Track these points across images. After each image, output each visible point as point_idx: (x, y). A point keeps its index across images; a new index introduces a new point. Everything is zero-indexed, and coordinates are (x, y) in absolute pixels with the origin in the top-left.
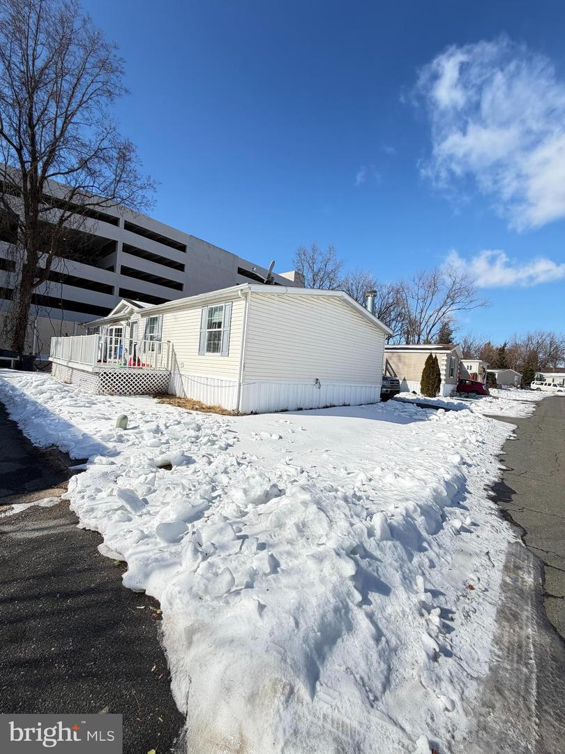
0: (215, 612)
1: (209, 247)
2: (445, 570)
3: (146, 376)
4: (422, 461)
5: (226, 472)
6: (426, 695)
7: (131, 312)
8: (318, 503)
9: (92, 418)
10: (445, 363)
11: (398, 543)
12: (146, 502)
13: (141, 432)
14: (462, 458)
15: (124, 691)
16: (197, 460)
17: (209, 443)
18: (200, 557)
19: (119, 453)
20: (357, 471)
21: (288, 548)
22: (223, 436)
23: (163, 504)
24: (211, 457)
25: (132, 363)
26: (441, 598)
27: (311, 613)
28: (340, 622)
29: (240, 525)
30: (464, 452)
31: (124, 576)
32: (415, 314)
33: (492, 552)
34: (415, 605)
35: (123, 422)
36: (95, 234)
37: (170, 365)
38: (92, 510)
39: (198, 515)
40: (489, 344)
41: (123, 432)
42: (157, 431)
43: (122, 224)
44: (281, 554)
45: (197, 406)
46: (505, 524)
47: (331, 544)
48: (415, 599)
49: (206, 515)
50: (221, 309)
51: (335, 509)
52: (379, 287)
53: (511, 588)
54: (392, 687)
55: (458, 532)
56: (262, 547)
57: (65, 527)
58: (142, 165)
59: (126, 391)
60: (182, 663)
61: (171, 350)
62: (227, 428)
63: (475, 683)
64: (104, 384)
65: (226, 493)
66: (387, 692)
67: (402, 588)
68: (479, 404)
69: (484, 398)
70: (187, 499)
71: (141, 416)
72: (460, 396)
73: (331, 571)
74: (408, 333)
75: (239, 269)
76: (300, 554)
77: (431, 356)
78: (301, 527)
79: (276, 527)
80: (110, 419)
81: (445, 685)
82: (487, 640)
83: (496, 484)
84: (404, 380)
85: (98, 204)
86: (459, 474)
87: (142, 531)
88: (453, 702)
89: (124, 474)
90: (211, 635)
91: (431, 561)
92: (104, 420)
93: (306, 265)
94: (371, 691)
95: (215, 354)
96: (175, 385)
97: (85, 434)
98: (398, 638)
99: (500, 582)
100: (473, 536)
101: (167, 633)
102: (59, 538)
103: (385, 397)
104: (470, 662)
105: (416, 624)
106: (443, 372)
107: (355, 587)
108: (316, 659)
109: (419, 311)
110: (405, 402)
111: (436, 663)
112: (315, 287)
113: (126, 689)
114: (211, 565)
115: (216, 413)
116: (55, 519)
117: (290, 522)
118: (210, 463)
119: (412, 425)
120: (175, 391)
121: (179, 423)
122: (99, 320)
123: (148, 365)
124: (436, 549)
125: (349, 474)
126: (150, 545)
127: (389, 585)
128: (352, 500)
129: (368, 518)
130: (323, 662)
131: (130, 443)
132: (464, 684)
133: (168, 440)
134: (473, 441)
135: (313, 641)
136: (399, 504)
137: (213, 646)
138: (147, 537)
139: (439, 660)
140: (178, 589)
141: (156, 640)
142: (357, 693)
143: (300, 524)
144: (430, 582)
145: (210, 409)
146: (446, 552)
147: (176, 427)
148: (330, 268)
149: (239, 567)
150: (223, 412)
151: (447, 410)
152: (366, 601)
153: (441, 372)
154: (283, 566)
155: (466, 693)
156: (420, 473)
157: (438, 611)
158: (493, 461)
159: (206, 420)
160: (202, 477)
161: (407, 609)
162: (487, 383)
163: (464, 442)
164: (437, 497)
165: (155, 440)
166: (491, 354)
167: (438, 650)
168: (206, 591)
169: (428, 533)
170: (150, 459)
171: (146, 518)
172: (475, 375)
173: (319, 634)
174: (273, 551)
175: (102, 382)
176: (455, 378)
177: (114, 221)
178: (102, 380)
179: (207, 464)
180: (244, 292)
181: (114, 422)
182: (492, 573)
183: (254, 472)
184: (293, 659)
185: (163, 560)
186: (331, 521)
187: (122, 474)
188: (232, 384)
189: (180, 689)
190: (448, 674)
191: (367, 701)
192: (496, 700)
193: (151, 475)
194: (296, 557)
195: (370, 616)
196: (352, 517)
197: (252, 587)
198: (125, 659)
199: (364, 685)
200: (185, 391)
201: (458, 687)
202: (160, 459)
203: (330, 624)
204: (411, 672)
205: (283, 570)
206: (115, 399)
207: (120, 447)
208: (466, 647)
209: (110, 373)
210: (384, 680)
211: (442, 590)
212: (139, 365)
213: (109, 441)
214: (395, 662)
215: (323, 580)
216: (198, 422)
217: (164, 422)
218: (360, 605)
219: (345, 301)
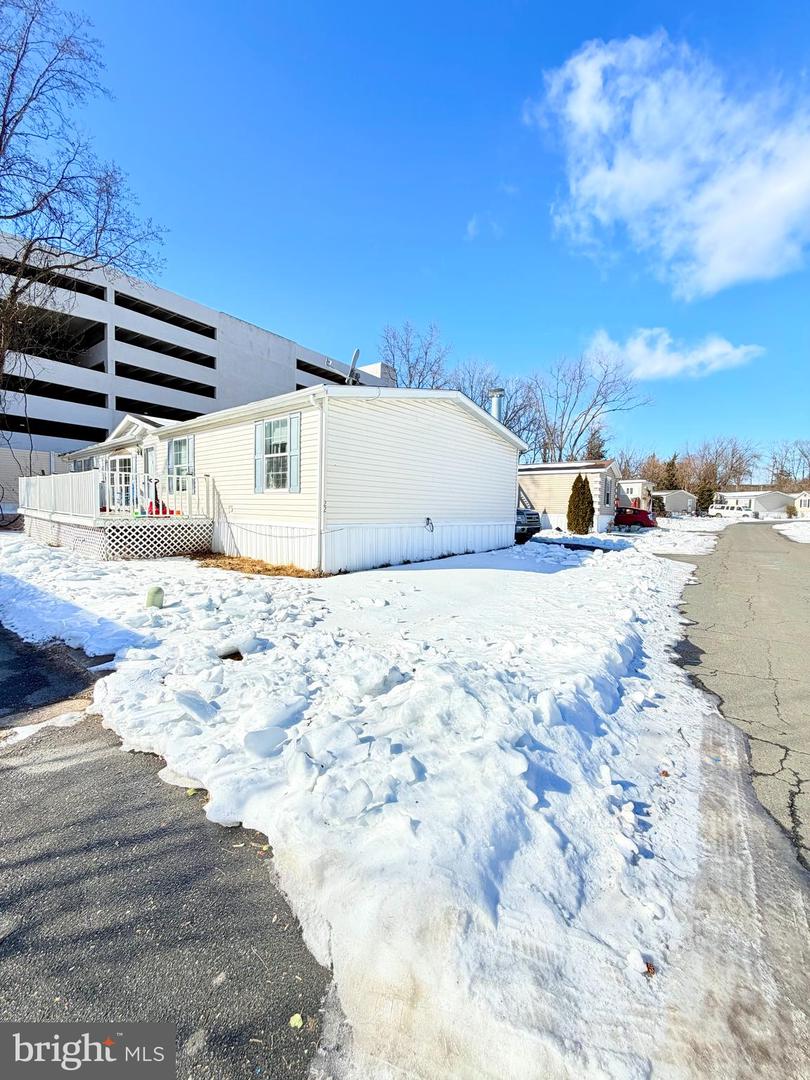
0: (350, 837)
1: (251, 330)
2: (632, 757)
3: (176, 529)
4: (583, 621)
5: (321, 656)
6: (630, 904)
7: (144, 434)
8: (464, 685)
9: (106, 595)
10: (599, 486)
11: (572, 728)
12: (216, 706)
13: (186, 611)
14: (634, 613)
15: (240, 951)
16: (275, 643)
17: (289, 619)
18: (316, 770)
19: (160, 643)
20: (499, 641)
21: (432, 747)
22: (306, 607)
23: (243, 707)
24: (294, 638)
25: (154, 510)
26: (632, 789)
27: (479, 824)
28: (515, 831)
29: (360, 725)
30: (635, 605)
31: (206, 807)
32: (553, 419)
33: (685, 730)
34: (603, 802)
35: (157, 597)
36: (72, 314)
37: (211, 510)
38: (142, 724)
39: (295, 718)
40: (654, 456)
41: (160, 612)
42: (210, 606)
43: (110, 296)
44: (425, 756)
45: (258, 568)
46: (697, 693)
47: (491, 736)
48: (602, 795)
49: (306, 717)
50: (284, 423)
51: (488, 691)
52: (504, 383)
53: (712, 769)
54: (588, 900)
55: (640, 708)
56: (397, 749)
57: (101, 752)
58: (138, 202)
59: (148, 552)
60: (313, 907)
61: (211, 488)
62: (310, 595)
63: (684, 884)
64: (113, 544)
65: (328, 685)
66: (583, 906)
67: (585, 783)
68: (645, 540)
69: (651, 532)
70: (275, 697)
71: (179, 587)
72: (620, 530)
73: (496, 770)
74: (545, 446)
75: (299, 362)
76: (450, 754)
77: (580, 477)
78: (446, 718)
79: (411, 722)
80: (135, 594)
81: (650, 890)
82: (692, 833)
83: (679, 643)
84: (545, 512)
85: (71, 266)
86: (632, 634)
87: (222, 746)
88: (662, 909)
89: (173, 671)
90: (350, 866)
91: (613, 746)
92: (124, 597)
93: (398, 353)
94: (564, 908)
95: (281, 490)
96: (222, 539)
97: (102, 619)
98: (587, 842)
99: (699, 763)
100: (659, 711)
101: (282, 874)
102: (97, 768)
103: (521, 538)
104: (675, 861)
105: (607, 823)
106: (596, 499)
107: (528, 787)
108: (493, 879)
109: (559, 414)
110: (548, 543)
111: (636, 867)
112: (413, 385)
113: (243, 947)
114: (333, 780)
115: (288, 575)
116: (84, 741)
117: (431, 715)
118: (296, 646)
119: (562, 573)
120: (223, 547)
121: (240, 593)
122: (90, 448)
123: (178, 513)
124: (617, 731)
125: (489, 645)
126: (237, 763)
127: (567, 780)
128: (506, 678)
129: (532, 699)
130: (501, 882)
131: (173, 627)
132: (672, 886)
133: (228, 619)
134: (644, 590)
135: (486, 858)
136: (566, 678)
137: (358, 879)
138: (230, 752)
139: (639, 863)
140: (293, 814)
141: (269, 883)
142: (549, 912)
143: (444, 715)
144: (616, 772)
145: (278, 571)
146: (630, 733)
147: (238, 599)
148: (432, 357)
149: (371, 777)
150: (299, 574)
151: (606, 551)
152: (542, 803)
153: (594, 499)
154: (430, 770)
155: (675, 894)
156: (585, 636)
157: (631, 806)
158: (672, 614)
159: (278, 587)
160: (289, 665)
161: (594, 807)
162: (653, 510)
163: (633, 592)
164: (610, 666)
165: (209, 620)
166: (656, 470)
167: (637, 852)
168: (334, 812)
169: (606, 713)
170: (207, 647)
171: (223, 728)
172: (637, 501)
173: (492, 848)
174: (414, 753)
175: (110, 541)
176: (612, 507)
177: (99, 293)
178: (110, 538)
179: (292, 648)
180: (317, 397)
181: (144, 598)
182: (688, 755)
183: (361, 654)
184: (465, 882)
185: (261, 780)
186: (485, 708)
187: (171, 671)
188: (309, 533)
189: (317, 938)
190: (653, 878)
191: (561, 919)
192: (711, 900)
193: (216, 670)
194: (445, 758)
195: (551, 820)
196: (511, 700)
197: (396, 801)
198: (233, 912)
199: (555, 903)
200: (238, 547)
201: (666, 891)
202: (224, 646)
203: (504, 835)
204: (608, 880)
205: (432, 776)
206: (135, 564)
207: (159, 634)
208: (669, 845)
209: (122, 528)
210: (577, 893)
211: (632, 781)
212: (164, 513)
213: (141, 626)
214: (586, 871)
215: (486, 783)
216: (267, 590)
217: (219, 594)
218: (536, 808)
219: (461, 404)
